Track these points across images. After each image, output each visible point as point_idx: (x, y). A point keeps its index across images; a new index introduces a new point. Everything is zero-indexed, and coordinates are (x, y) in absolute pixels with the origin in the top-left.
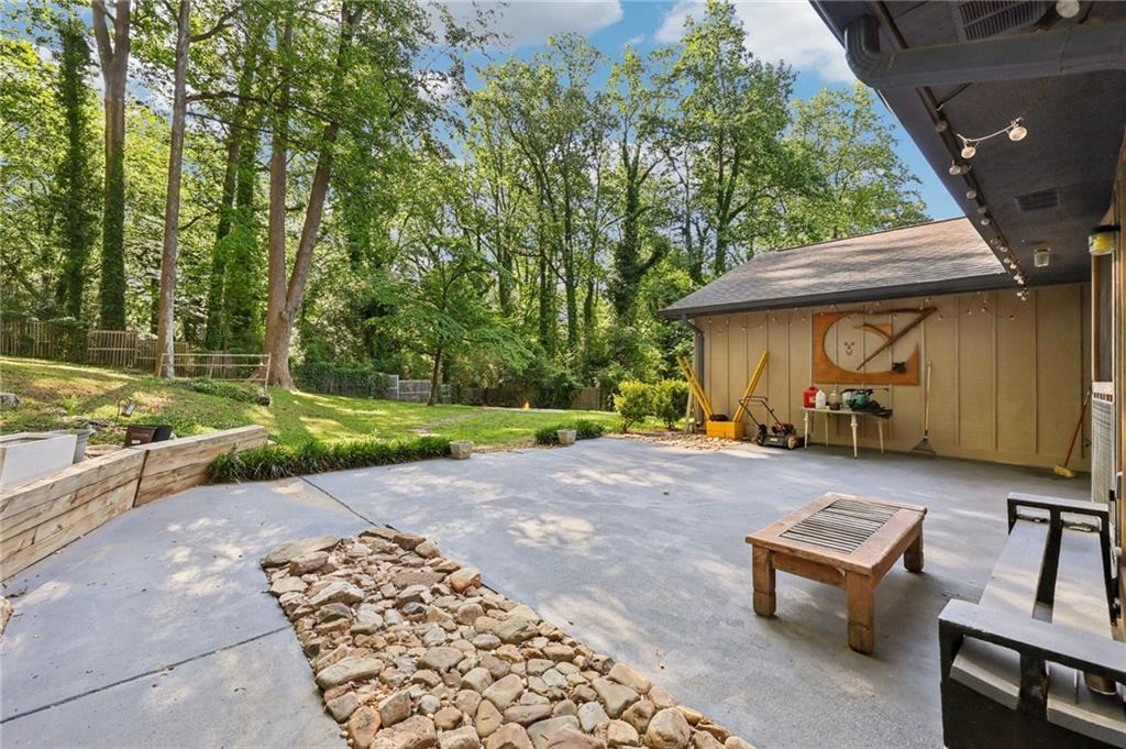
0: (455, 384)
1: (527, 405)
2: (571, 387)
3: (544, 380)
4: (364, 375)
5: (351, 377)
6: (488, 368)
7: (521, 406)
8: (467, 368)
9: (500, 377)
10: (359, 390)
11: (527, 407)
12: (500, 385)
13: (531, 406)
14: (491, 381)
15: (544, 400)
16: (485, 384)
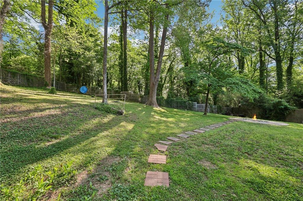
0: (219, 106)
1: (255, 117)
2: (286, 108)
3: (266, 104)
4: (185, 102)
5: (181, 103)
6: (234, 99)
7: (252, 117)
8: (224, 99)
9: (239, 103)
10: (183, 107)
11: (255, 118)
12: (240, 106)
13: (257, 118)
14: (235, 104)
15: (266, 114)
16: (232, 106)
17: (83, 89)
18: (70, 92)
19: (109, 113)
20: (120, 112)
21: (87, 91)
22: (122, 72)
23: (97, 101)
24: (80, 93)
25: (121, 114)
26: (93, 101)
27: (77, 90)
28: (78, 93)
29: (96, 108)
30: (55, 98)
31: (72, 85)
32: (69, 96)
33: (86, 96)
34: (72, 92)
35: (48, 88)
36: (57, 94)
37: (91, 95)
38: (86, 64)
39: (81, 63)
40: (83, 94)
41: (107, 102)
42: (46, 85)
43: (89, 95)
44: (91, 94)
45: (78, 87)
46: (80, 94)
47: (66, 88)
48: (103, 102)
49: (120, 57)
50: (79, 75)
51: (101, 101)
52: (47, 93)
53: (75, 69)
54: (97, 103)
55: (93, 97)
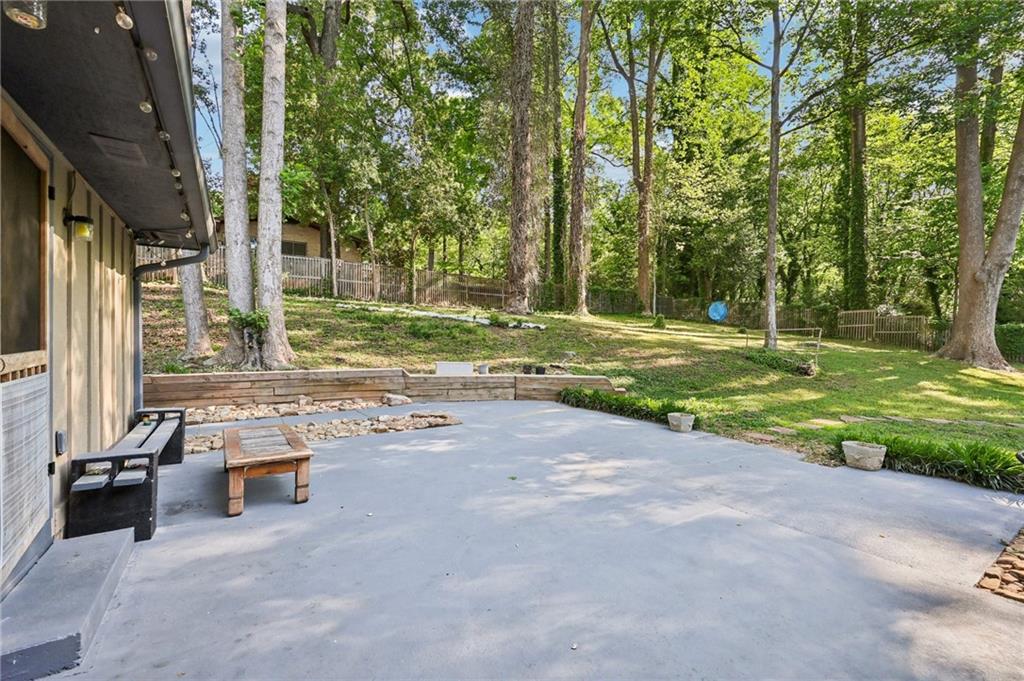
17: (716, 311)
18: (683, 320)
19: (775, 368)
20: (803, 369)
21: (727, 317)
22: (846, 241)
23: (751, 343)
24: (709, 321)
25: (807, 374)
26: (741, 343)
27: (700, 313)
28: (703, 322)
29: (747, 358)
30: (669, 337)
31: (690, 301)
32: (688, 331)
33: (726, 329)
34: (689, 320)
35: (644, 313)
36: (668, 329)
37: (738, 326)
38: (725, 244)
39: (712, 245)
40: (715, 322)
41: (775, 345)
42: (641, 308)
43: (732, 325)
44: (737, 323)
45: (704, 307)
46: (707, 323)
47: (674, 310)
48: (766, 345)
49: (840, 191)
50: (705, 274)
51: (763, 342)
52: (651, 327)
53: (696, 262)
54: (751, 349)
55: (742, 332)
